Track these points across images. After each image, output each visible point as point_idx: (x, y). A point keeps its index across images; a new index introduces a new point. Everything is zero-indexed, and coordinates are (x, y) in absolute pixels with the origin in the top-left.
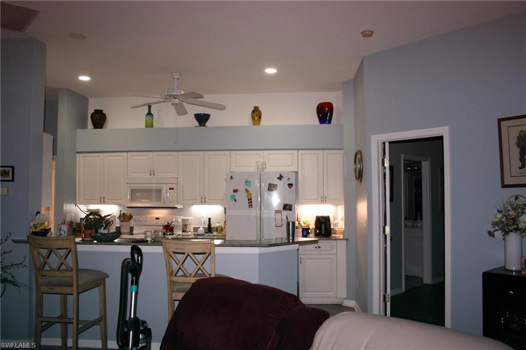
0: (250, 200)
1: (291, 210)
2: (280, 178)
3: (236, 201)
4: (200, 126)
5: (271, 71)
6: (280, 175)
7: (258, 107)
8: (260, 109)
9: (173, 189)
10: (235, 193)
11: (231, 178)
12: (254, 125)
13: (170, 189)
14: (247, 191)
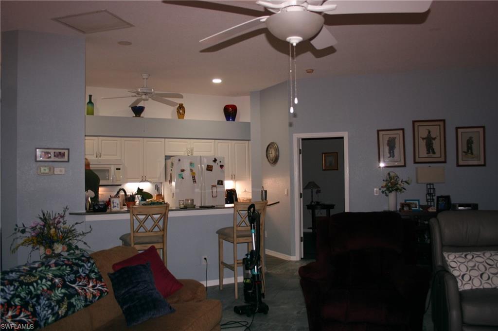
0: (194, 178)
1: (222, 184)
2: (215, 160)
3: (183, 178)
4: (136, 116)
5: (217, 81)
6: (215, 159)
7: (182, 104)
8: (184, 105)
9: (119, 169)
10: (182, 173)
11: (179, 160)
12: (179, 118)
13: (117, 169)
14: (191, 170)
